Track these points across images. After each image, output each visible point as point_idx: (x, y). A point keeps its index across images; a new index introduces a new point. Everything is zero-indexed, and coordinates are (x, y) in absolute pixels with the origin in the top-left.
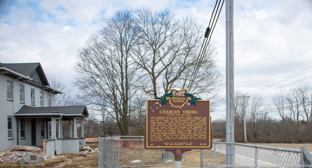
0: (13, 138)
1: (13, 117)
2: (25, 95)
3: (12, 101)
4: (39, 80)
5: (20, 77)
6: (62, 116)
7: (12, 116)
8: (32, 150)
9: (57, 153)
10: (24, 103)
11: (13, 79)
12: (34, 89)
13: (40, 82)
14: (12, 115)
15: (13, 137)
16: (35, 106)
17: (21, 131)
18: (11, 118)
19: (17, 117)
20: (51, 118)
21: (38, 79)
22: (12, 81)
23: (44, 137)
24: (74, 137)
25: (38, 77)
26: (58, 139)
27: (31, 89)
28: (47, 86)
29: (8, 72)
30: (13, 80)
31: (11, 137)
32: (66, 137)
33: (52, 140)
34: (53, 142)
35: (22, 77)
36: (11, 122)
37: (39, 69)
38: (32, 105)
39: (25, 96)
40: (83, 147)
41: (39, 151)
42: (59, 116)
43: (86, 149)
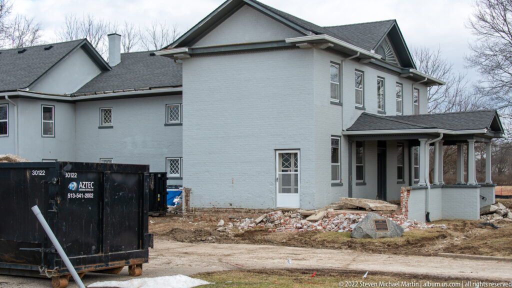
0: (341, 182)
1: (342, 137)
2: (365, 91)
3: (340, 104)
4: (393, 57)
5: (357, 52)
6: (442, 136)
7: (340, 137)
8: (379, 209)
9: (431, 218)
10: (364, 108)
11: (343, 59)
12: (384, 78)
13: (397, 62)
14: (340, 134)
15: (341, 179)
16: (385, 113)
17: (357, 166)
18: (338, 140)
19: (350, 138)
20: (420, 140)
21: (392, 54)
22: (340, 62)
23: (403, 180)
24: (468, 184)
25: (393, 52)
26: (434, 186)
27: (378, 77)
28: (411, 70)
29: (332, 45)
30: (342, 61)
31: (336, 180)
32: (451, 183)
33: (421, 188)
34: (423, 192)
35: (361, 54)
36: (337, 149)
37: (394, 35)
38: (379, 112)
39: (365, 94)
40: (490, 206)
41: (392, 211)
42: (437, 135)
43: (495, 212)
